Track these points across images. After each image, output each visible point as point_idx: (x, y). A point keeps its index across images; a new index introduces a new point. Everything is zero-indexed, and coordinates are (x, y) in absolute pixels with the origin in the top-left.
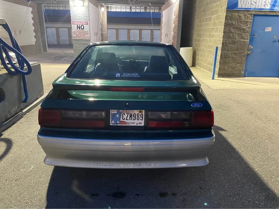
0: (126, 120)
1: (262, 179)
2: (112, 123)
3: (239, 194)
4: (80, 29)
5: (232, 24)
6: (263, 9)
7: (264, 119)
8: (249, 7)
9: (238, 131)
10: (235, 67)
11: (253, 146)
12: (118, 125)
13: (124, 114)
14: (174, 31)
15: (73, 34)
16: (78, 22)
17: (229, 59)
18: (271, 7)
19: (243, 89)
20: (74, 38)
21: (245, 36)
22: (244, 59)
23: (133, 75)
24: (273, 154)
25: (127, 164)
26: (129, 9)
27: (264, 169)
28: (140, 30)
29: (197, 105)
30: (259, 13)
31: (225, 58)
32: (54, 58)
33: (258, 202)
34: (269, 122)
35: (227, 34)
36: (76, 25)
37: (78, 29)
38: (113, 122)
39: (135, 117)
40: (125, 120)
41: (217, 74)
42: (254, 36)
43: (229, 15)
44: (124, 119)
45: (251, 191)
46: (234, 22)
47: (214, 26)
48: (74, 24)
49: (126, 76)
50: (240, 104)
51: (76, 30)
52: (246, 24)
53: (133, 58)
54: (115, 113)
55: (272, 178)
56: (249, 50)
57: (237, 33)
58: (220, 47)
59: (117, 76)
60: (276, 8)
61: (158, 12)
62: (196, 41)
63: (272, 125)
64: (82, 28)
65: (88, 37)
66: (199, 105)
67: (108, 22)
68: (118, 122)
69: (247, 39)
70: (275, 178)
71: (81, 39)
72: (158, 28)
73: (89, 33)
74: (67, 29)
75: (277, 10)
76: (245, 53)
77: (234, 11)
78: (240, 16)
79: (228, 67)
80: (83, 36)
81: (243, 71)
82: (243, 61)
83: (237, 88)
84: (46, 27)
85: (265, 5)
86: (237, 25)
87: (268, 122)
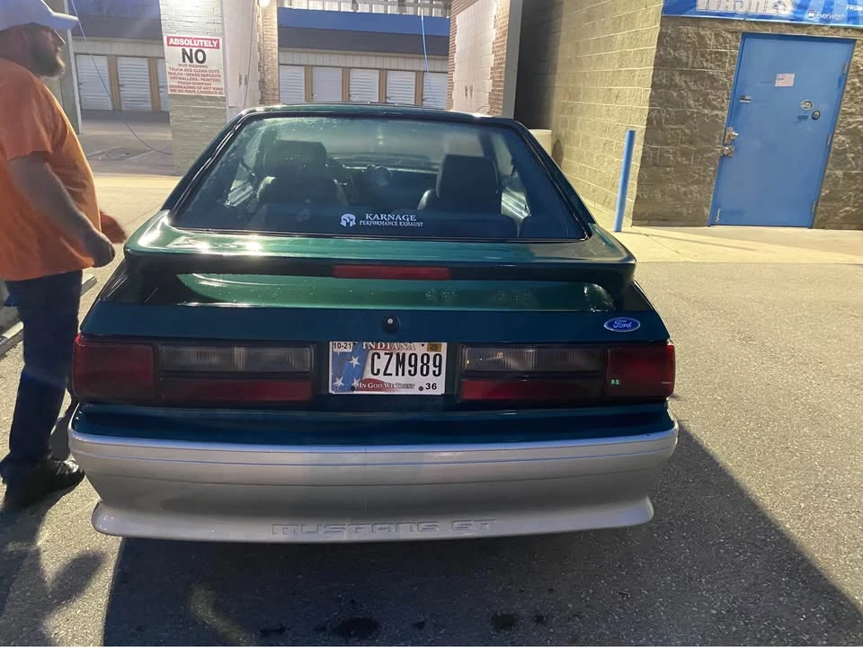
0: (385, 374)
1: (809, 557)
2: (335, 385)
3: (746, 610)
4: (191, 61)
5: (678, 61)
6: (771, 17)
7: (787, 360)
8: (731, 10)
9: (716, 399)
10: (685, 194)
11: (768, 448)
12: (355, 393)
13: (376, 356)
14: (492, 78)
15: (168, 76)
16: (184, 38)
17: (668, 169)
18: (795, 12)
19: (712, 263)
20: (172, 90)
21: (715, 100)
22: (712, 169)
23: (398, 221)
24: (830, 471)
25: (387, 526)
26: (350, 5)
27: (811, 522)
28: (383, 72)
29: (621, 325)
30: (758, 29)
31: (655, 165)
32: (104, 156)
33: (808, 636)
34: (804, 368)
35: (661, 91)
36: (181, 48)
37: (184, 61)
38: (339, 383)
39: (415, 366)
40: (381, 377)
41: (631, 216)
42: (742, 101)
43: (669, 31)
44: (375, 372)
45: (781, 599)
46: (683, 54)
47: (621, 66)
48: (172, 45)
49: (375, 223)
50: (709, 311)
51: (180, 65)
52: (720, 61)
53: (378, 162)
54: (346, 350)
55: (839, 552)
56: (726, 142)
57: (691, 90)
58: (642, 132)
59: (344, 223)
60: (811, 15)
61: (440, 16)
62: (562, 112)
63: (814, 378)
64: (201, 59)
65: (221, 89)
66: (629, 325)
67: (281, 45)
68: (356, 383)
69: (722, 109)
70: (849, 553)
71: (196, 94)
72: (438, 66)
73: (222, 76)
74: (144, 63)
75: (812, 21)
76: (713, 151)
77: (686, 20)
78: (701, 38)
79: (663, 195)
80: (203, 86)
81: (707, 206)
82: (710, 176)
83: (691, 260)
84: (75, 54)
85: (776, 6)
86: (693, 62)
87: (801, 370)
